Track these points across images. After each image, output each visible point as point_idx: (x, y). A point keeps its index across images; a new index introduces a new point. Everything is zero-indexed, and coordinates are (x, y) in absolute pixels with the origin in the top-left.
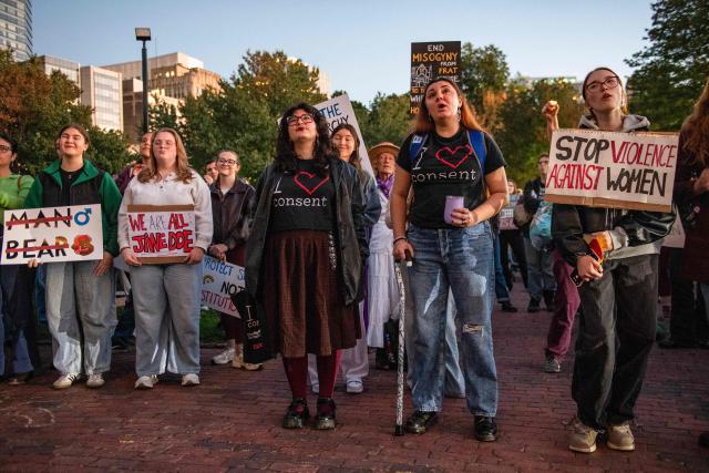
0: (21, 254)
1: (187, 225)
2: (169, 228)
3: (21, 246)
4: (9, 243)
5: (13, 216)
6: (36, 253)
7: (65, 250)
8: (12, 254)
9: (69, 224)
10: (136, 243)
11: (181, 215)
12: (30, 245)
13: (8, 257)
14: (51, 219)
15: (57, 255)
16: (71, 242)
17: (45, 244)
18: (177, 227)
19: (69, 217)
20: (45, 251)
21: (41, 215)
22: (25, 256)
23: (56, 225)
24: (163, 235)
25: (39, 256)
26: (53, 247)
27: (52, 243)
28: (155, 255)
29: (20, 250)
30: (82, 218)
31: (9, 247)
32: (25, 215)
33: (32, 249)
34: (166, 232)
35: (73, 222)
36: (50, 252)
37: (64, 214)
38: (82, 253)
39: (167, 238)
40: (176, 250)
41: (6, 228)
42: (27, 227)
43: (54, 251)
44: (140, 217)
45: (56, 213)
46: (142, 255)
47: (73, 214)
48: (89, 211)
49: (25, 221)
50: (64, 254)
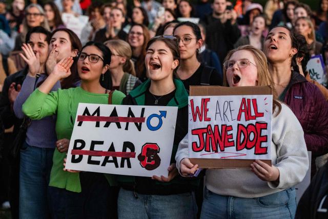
0: (86, 157)
3: (87, 148)
4: (76, 141)
5: (86, 111)
6: (101, 159)
7: (131, 159)
8: (77, 157)
9: (139, 128)
12: (97, 148)
13: (74, 161)
14: (123, 119)
15: (122, 166)
16: (138, 151)
17: (112, 148)
19: (142, 119)
20: (111, 158)
21: (114, 113)
22: (90, 162)
23: (127, 129)
25: (104, 164)
26: (119, 154)
27: (119, 148)
29: (86, 153)
30: (154, 122)
31: (75, 147)
32: (98, 111)
33: (99, 154)
35: (144, 125)
36: (115, 161)
37: (137, 114)
38: (149, 167)
39: (234, 133)
41: (76, 123)
42: (98, 125)
43: (119, 159)
45: (130, 113)
47: (146, 115)
48: (164, 114)
49: (96, 118)
50: (129, 166)
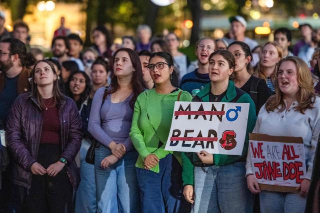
0: (181, 142)
1: (298, 157)
2: (283, 158)
3: (182, 135)
4: (174, 131)
5: (181, 107)
6: (192, 143)
7: (214, 143)
8: (174, 142)
9: (221, 119)
10: (257, 169)
11: (292, 147)
12: (189, 135)
13: (172, 145)
14: (208, 113)
15: (207, 147)
16: (220, 136)
17: (200, 135)
18: (289, 158)
19: (222, 112)
20: (199, 142)
21: (201, 108)
22: (184, 145)
23: (211, 120)
24: (278, 164)
25: (194, 147)
26: (205, 139)
27: (205, 135)
28: (272, 183)
29: (181, 139)
30: (232, 115)
31: (173, 136)
32: (189, 107)
33: (191, 139)
34: (281, 162)
35: (224, 117)
36: (202, 144)
37: (219, 109)
38: (227, 148)
39: (281, 167)
40: (289, 181)
41: (174, 117)
42: (189, 118)
43: (205, 143)
44: (260, 145)
45: (213, 108)
46: (262, 181)
47: (226, 110)
48: (239, 109)
49: (188, 112)
50: (213, 147)
